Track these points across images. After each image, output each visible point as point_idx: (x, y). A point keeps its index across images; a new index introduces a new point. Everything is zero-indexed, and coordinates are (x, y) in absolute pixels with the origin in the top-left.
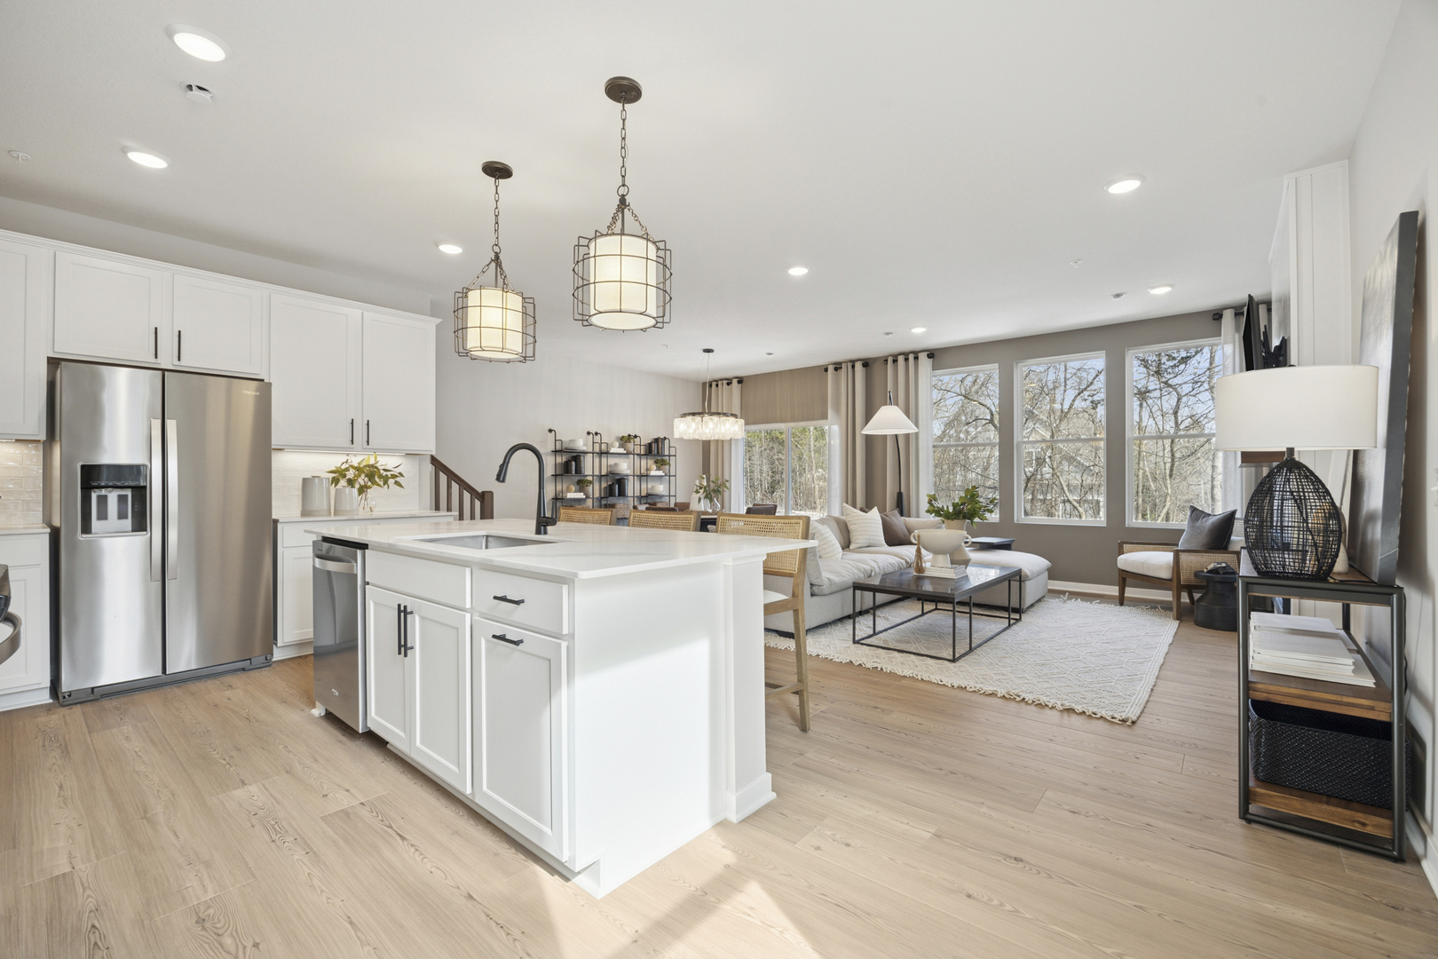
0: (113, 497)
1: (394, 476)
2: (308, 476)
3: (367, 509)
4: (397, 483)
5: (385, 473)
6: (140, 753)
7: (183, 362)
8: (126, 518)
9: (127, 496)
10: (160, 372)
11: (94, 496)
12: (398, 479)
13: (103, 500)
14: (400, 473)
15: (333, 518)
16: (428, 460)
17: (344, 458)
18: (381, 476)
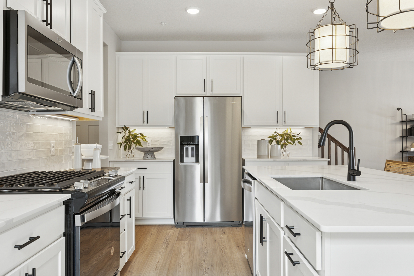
0: (190, 148)
1: (298, 139)
2: (260, 139)
3: (286, 155)
4: (299, 142)
5: (293, 138)
6: (184, 255)
7: (214, 92)
8: (194, 157)
9: (194, 148)
10: (202, 98)
11: (185, 148)
12: (300, 141)
13: (187, 149)
14: (300, 137)
15: (270, 160)
16: (317, 130)
17: (275, 130)
18: (291, 139)
